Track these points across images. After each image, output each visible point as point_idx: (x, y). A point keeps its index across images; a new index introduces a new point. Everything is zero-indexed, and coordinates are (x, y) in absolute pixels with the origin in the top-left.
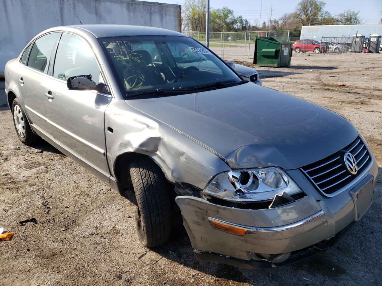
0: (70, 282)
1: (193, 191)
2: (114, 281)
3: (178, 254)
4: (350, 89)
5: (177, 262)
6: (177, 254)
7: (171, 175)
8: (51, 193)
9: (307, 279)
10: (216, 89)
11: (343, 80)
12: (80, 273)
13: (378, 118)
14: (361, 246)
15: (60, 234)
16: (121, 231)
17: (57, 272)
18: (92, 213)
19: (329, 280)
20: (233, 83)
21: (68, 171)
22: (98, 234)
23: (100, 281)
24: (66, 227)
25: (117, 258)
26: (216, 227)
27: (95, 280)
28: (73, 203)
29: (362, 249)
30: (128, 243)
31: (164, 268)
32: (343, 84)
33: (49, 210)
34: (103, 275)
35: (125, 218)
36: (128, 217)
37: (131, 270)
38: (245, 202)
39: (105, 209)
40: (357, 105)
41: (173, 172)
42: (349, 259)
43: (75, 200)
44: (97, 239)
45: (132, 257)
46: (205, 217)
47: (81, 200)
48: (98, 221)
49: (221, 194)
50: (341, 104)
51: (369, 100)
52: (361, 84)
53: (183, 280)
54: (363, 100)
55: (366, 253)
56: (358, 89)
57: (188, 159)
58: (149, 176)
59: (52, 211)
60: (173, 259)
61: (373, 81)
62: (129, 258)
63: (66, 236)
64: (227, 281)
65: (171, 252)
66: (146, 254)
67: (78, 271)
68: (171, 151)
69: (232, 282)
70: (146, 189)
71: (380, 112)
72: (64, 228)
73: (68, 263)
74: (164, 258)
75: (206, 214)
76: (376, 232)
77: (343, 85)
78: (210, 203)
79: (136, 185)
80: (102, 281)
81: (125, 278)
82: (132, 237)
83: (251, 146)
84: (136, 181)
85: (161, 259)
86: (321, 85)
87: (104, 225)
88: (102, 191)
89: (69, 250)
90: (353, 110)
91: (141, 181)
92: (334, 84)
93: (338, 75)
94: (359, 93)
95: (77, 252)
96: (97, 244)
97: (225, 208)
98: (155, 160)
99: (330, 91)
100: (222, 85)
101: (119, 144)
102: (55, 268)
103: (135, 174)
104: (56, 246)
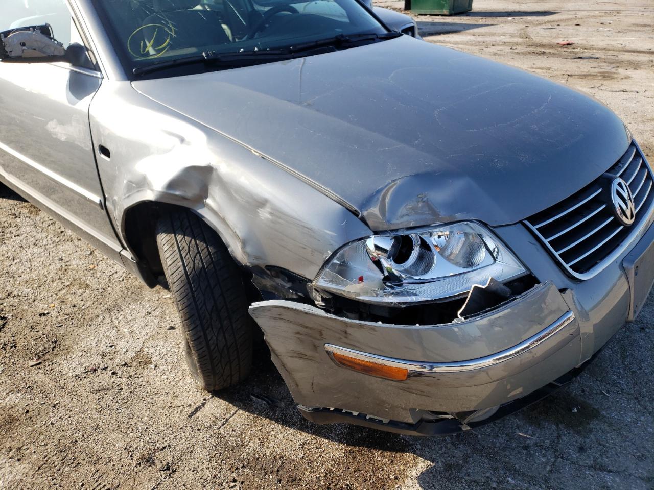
0: (44, 479)
1: (293, 283)
2: (138, 469)
3: (270, 402)
4: (582, 50)
5: (268, 418)
6: (268, 402)
7: (240, 250)
8: (9, 286)
9: (525, 436)
10: (335, 51)
11: (568, 35)
12: (65, 457)
13: (635, 103)
14: (624, 358)
15: (26, 373)
16: (154, 359)
17: (16, 458)
18: (94, 323)
19: (569, 433)
20: (370, 37)
21: (47, 238)
22: (105, 369)
23: (109, 472)
24: (39, 358)
25: (146, 418)
26: (344, 364)
27: (98, 471)
28: (56, 304)
29: (626, 363)
30: (167, 383)
31: (241, 434)
32: (567, 42)
33: (5, 324)
34: (114, 458)
35: (163, 331)
36: (167, 328)
37: (173, 444)
38: (404, 303)
39: (121, 313)
40: (595, 81)
41: (244, 243)
42: (603, 387)
43: (60, 298)
44: (105, 379)
45: (176, 413)
46: (317, 343)
47: (73, 296)
48: (107, 341)
49: (351, 289)
50: (566, 79)
51: (616, 70)
52: (599, 41)
53: (280, 458)
54: (606, 71)
55: (634, 372)
56: (594, 51)
57: (277, 213)
58: (196, 251)
59: (11, 324)
60: (260, 411)
61: (619, 35)
62: (170, 417)
63: (39, 377)
64: (370, 451)
65: (254, 398)
66: (204, 404)
67: (62, 454)
68: (237, 197)
69: (379, 452)
70: (192, 278)
71: (637, 92)
72: (35, 359)
73: (42, 437)
74: (241, 412)
75: (318, 337)
76: (649, 328)
77: (568, 44)
78: (329, 315)
79: (169, 271)
80: (113, 473)
81: (161, 462)
82: (176, 371)
83: (417, 176)
84: (169, 263)
85: (235, 413)
86: (529, 46)
87: (118, 348)
88: (115, 276)
89: (44, 406)
90: (590, 90)
91: (181, 263)
92: (552, 43)
93: (558, 25)
94: (598, 58)
95: (62, 412)
96: (103, 390)
97: (361, 326)
98: (204, 217)
99: (545, 57)
100: (347, 41)
101: (125, 182)
102: (13, 451)
103: (166, 248)
104: (16, 402)
